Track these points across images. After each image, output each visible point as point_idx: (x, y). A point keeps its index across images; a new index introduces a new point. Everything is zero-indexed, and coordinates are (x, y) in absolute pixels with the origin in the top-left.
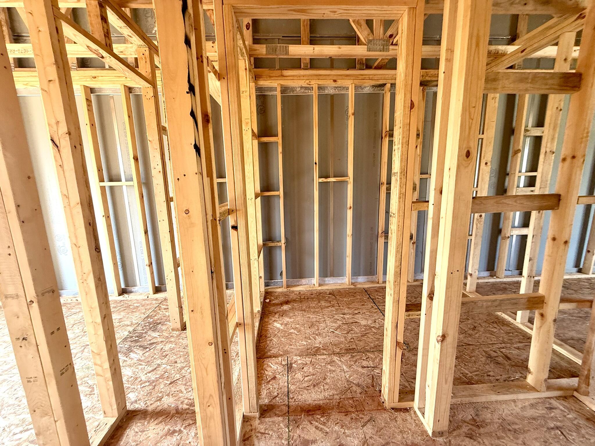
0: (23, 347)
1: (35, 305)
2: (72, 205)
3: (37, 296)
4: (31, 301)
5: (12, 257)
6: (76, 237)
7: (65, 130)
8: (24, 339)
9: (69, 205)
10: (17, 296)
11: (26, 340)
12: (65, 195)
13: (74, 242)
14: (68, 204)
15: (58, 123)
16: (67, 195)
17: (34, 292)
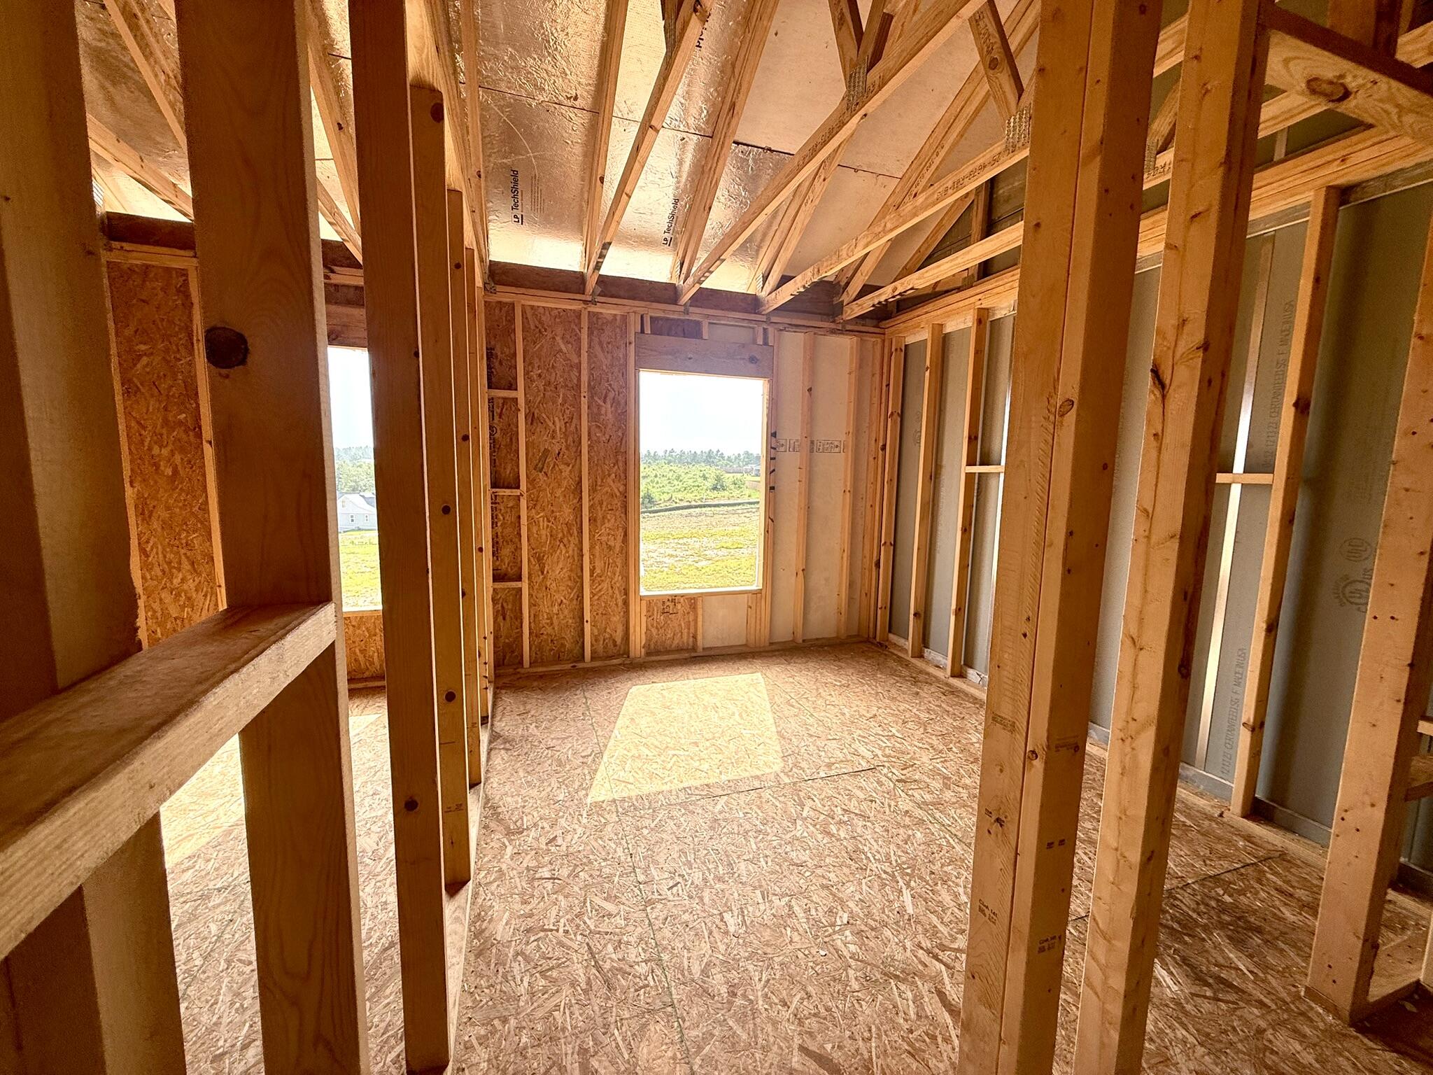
0: (993, 835)
1: (1038, 764)
2: (1154, 539)
3: (1048, 747)
4: (1033, 752)
5: (1028, 642)
6: (1141, 620)
7: (1199, 337)
8: (998, 820)
9: (1148, 537)
10: (1013, 725)
11: (1001, 825)
12: (1146, 511)
13: (1134, 631)
14: (1146, 533)
15: (1183, 322)
16: (1151, 512)
17: (1045, 735)
